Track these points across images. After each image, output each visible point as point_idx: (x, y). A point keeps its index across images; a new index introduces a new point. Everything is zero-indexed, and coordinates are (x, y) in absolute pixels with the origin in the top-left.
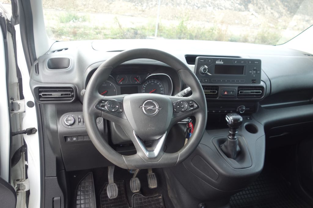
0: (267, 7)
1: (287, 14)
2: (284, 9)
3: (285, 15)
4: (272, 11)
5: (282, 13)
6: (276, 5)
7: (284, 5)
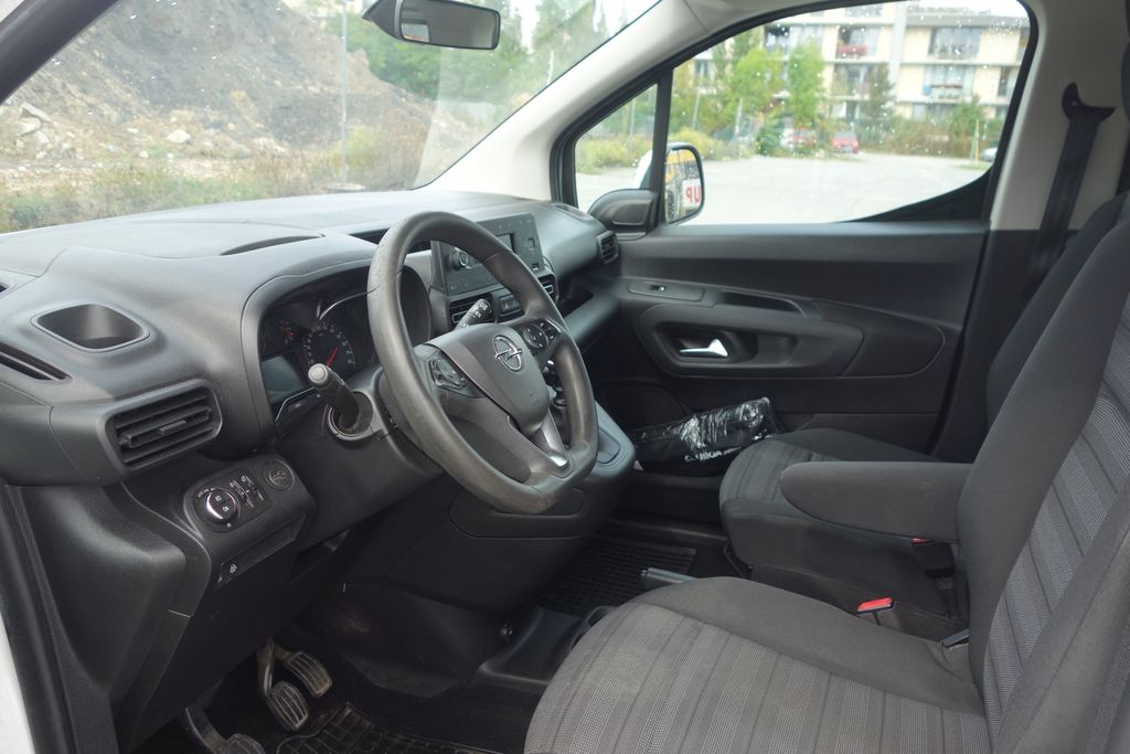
0: (64, 86)
1: (143, 109)
2: (128, 91)
3: (140, 111)
4: (90, 100)
5: (126, 104)
6: (95, 75)
7: (122, 77)
